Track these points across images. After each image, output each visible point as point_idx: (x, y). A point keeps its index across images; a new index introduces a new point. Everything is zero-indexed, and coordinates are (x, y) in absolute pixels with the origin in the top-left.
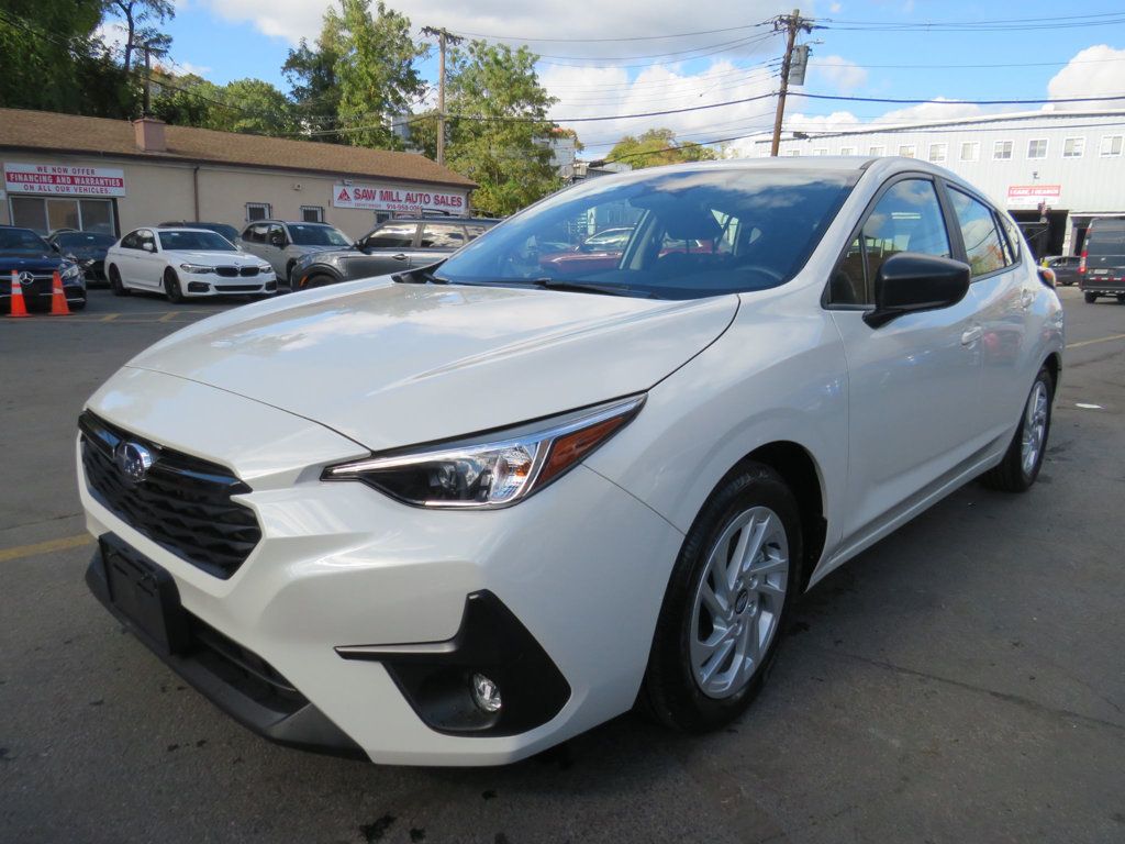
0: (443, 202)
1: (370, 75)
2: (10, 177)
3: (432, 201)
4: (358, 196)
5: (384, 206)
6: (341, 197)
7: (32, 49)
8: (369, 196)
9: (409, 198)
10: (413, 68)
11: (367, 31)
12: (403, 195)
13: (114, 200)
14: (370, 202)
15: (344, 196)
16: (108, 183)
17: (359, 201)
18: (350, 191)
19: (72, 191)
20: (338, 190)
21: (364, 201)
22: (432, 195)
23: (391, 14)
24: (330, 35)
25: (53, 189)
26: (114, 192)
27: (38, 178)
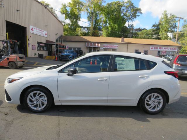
0: (172, 49)
1: (166, 27)
2: (104, 46)
3: (170, 49)
4: (155, 48)
5: (159, 50)
6: (151, 48)
7: (116, 28)
8: (157, 48)
9: (165, 49)
10: (176, 24)
11: (167, 19)
12: (164, 48)
13: (116, 49)
14: (157, 49)
15: (152, 48)
16: (116, 47)
17: (155, 49)
18: (153, 47)
19: (111, 48)
20: (151, 47)
21: (156, 49)
22: (170, 48)
23: (173, 15)
24: (161, 21)
25: (109, 48)
26: (116, 48)
27: (107, 46)
